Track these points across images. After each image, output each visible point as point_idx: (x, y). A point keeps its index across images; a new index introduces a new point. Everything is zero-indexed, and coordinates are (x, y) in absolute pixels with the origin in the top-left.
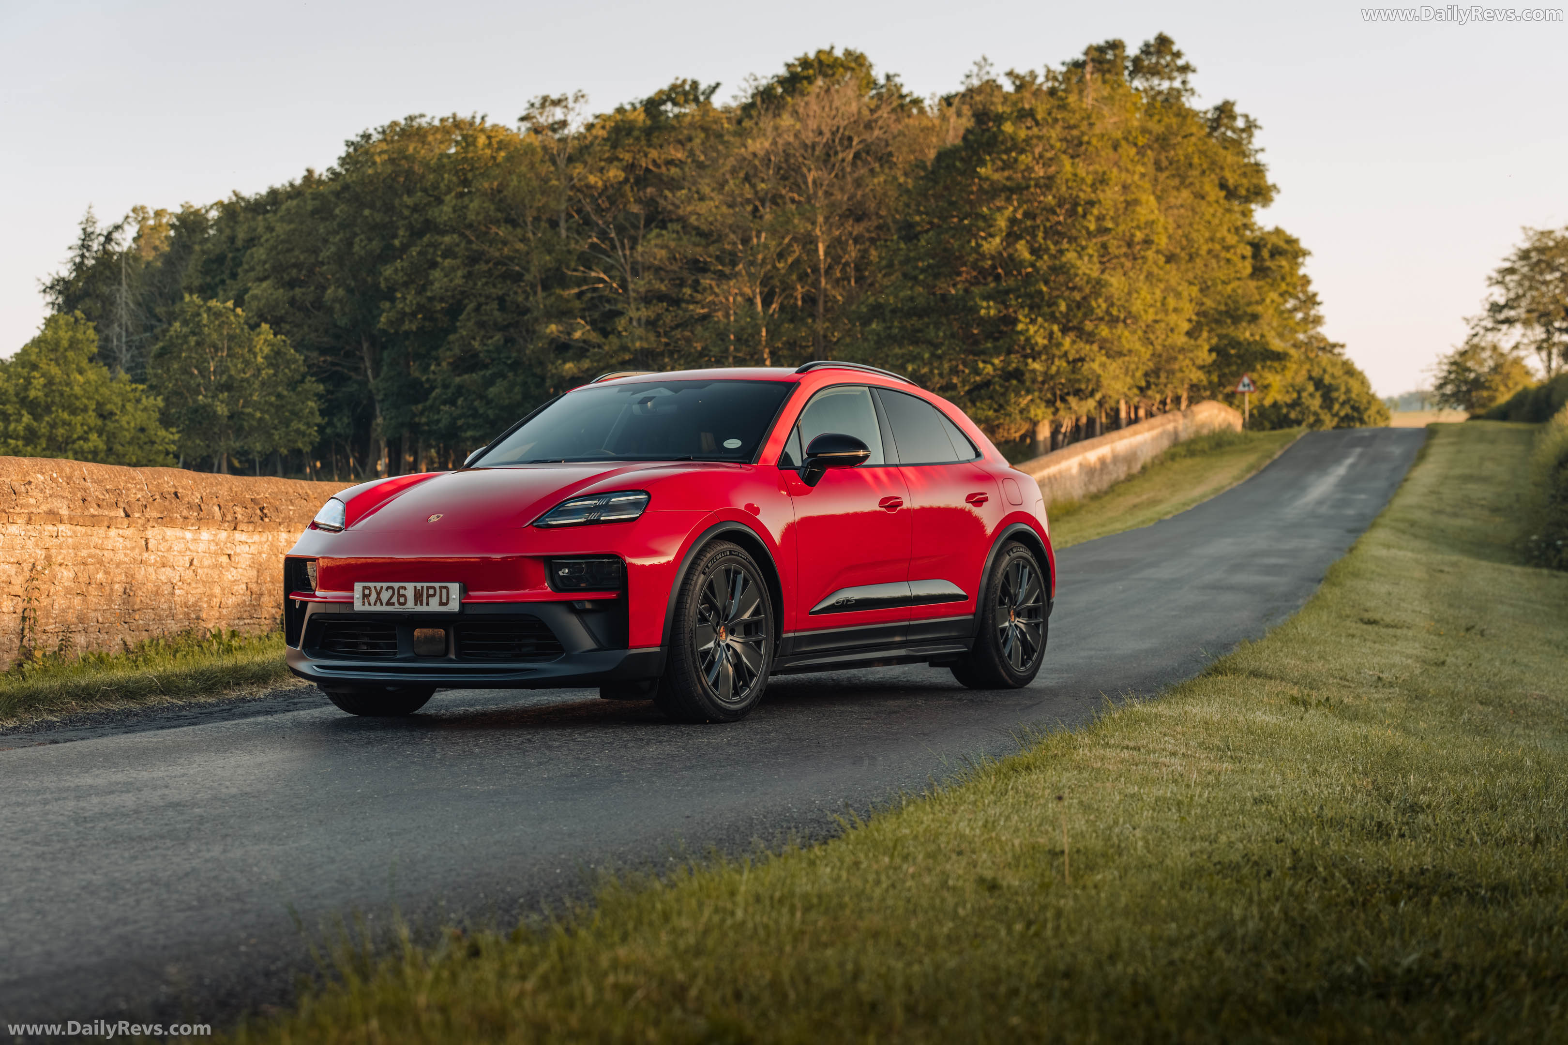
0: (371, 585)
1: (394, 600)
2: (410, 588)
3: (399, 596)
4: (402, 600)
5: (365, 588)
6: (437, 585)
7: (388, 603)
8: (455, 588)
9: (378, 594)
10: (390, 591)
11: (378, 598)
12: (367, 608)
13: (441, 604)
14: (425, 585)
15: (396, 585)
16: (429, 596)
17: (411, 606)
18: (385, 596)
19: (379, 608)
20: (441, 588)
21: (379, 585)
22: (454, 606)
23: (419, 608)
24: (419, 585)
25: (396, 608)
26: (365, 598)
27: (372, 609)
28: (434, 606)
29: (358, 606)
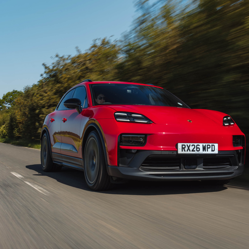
0: (186, 144)
1: (195, 149)
2: (201, 145)
3: (197, 148)
4: (198, 149)
5: (182, 145)
6: (211, 144)
7: (193, 151)
8: (216, 145)
9: (189, 147)
10: (193, 146)
11: (189, 149)
12: (184, 152)
13: (212, 151)
14: (207, 144)
15: (196, 144)
16: (208, 148)
17: (201, 152)
18: (191, 148)
19: (189, 152)
20: (212, 145)
21: (189, 144)
22: (216, 152)
23: (204, 152)
24: (204, 144)
25: (196, 152)
26: (183, 148)
27: (186, 152)
28: (209, 152)
29: (180, 151)
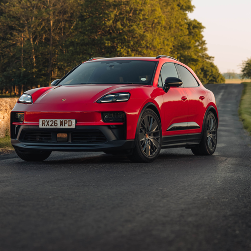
0: (45, 120)
1: (53, 124)
2: (58, 121)
3: (55, 123)
5: (43, 121)
6: (68, 120)
7: (51, 125)
8: (73, 121)
9: (48, 123)
10: (52, 122)
12: (44, 127)
13: (69, 126)
14: (64, 120)
15: (54, 120)
16: (65, 123)
17: (59, 126)
18: (50, 123)
19: (48, 127)
20: (69, 121)
21: (48, 120)
22: (73, 126)
23: (62, 127)
24: (62, 120)
25: (54, 127)
26: (43, 124)
27: (46, 127)
28: (67, 126)
29: (41, 126)
